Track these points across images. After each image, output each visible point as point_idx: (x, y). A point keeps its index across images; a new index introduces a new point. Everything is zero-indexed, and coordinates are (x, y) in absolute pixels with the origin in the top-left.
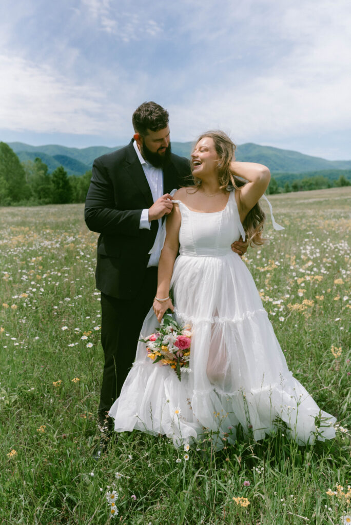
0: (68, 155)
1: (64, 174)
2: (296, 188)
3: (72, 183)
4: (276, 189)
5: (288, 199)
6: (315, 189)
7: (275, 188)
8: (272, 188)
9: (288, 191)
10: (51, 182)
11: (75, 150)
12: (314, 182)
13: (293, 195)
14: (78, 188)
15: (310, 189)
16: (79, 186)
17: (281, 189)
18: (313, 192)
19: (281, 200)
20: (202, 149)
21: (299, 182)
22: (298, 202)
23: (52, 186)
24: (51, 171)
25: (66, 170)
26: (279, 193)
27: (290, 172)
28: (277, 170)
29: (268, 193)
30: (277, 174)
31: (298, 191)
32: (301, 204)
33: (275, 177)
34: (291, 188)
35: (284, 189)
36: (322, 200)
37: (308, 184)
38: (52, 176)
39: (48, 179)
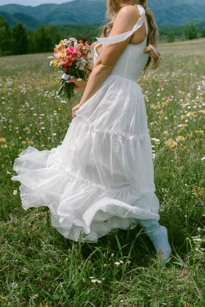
0: (24, 12)
1: (23, 30)
3: (28, 37)
4: (195, 35)
7: (194, 33)
8: (192, 34)
10: (12, 37)
11: (29, 7)
14: (33, 41)
16: (33, 38)
17: (199, 34)
19: (198, 44)
23: (13, 40)
24: (12, 27)
25: (24, 26)
26: (197, 38)
29: (188, 38)
33: (194, 24)
35: (201, 35)
38: (12, 31)
39: (8, 34)
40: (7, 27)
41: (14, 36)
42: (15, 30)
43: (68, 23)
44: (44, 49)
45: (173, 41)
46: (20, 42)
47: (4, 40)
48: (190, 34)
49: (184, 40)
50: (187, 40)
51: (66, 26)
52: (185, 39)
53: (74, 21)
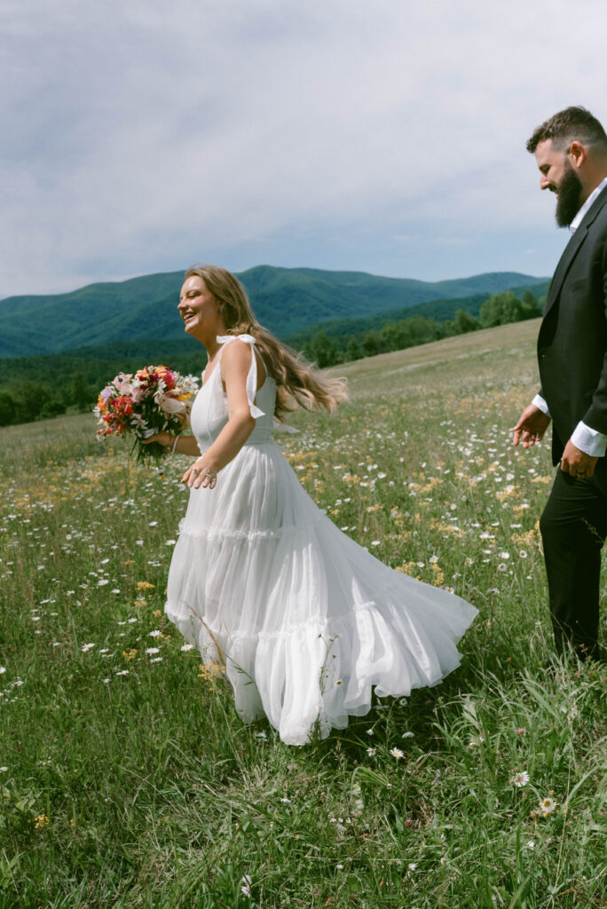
2: (373, 348)
5: (360, 372)
6: (410, 345)
7: (328, 353)
9: (356, 357)
12: (407, 332)
13: (367, 362)
15: (402, 347)
17: (341, 355)
18: (408, 351)
20: (191, 294)
21: (378, 335)
22: (384, 375)
26: (338, 363)
27: (355, 318)
28: (327, 315)
30: (329, 324)
31: (377, 354)
32: (392, 378)
33: (325, 331)
34: (361, 350)
35: (348, 354)
36: (433, 363)
37: (396, 336)
53: (10, 348)
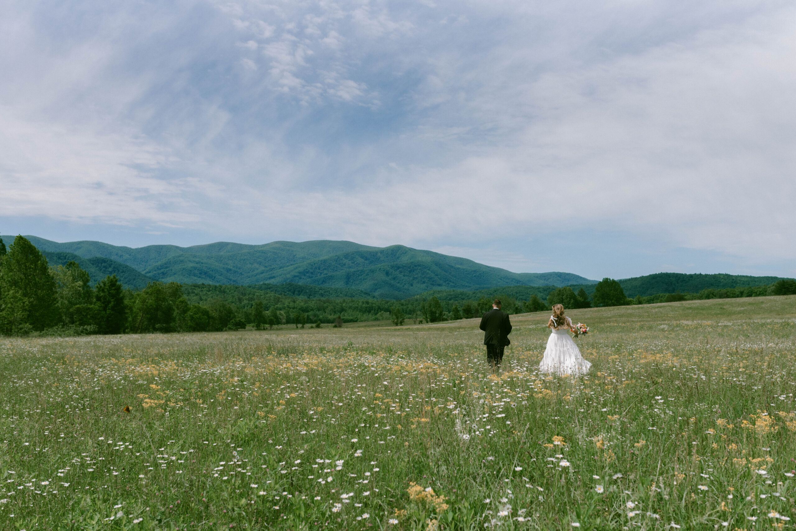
0: (113, 258)
1: (118, 289)
2: (469, 313)
3: (127, 302)
4: (441, 314)
7: (438, 312)
8: (435, 313)
9: (457, 318)
10: (94, 300)
11: (125, 250)
14: (136, 310)
16: (137, 306)
17: (447, 314)
25: (120, 282)
26: (444, 320)
27: (459, 290)
28: (440, 285)
29: (429, 320)
30: (440, 292)
33: (437, 296)
34: (462, 314)
35: (451, 315)
38: (95, 290)
39: (87, 295)
40: (86, 282)
41: (98, 299)
42: (101, 289)
43: (200, 282)
44: (157, 326)
45: (401, 323)
46: (108, 312)
47: (78, 306)
48: (432, 313)
49: (421, 322)
50: (427, 322)
51: (196, 286)
52: (424, 321)
53: (212, 277)
